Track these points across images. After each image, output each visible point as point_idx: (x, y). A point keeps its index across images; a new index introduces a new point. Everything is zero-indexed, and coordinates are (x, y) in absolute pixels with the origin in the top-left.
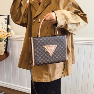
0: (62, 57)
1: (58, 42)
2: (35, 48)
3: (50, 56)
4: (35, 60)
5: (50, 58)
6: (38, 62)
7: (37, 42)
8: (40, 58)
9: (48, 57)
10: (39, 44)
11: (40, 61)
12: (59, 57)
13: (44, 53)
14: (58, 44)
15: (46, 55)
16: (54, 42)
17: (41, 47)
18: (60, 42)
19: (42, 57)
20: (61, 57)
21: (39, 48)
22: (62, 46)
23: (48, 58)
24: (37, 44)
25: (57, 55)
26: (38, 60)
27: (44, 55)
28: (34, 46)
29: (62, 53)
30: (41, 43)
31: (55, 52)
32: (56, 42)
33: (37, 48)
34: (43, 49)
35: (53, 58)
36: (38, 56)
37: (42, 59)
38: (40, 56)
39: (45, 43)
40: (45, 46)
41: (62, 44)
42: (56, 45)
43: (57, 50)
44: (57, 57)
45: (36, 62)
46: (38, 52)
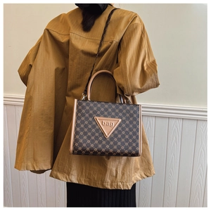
0: (130, 144)
1: (124, 114)
2: (78, 118)
3: (105, 138)
4: (76, 140)
5: (104, 142)
6: (81, 145)
7: (84, 107)
8: (85, 137)
9: (101, 138)
10: (87, 111)
11: (84, 145)
12: (123, 144)
13: (93, 130)
14: (124, 118)
15: (97, 134)
16: (117, 114)
17: (91, 119)
18: (128, 115)
19: (89, 138)
20: (127, 144)
21: (87, 119)
22: (131, 122)
23: (100, 142)
24: (84, 111)
25: (119, 140)
26: (81, 141)
27: (93, 134)
28: (77, 114)
29: (131, 137)
30: (91, 112)
31: (116, 132)
32: (120, 114)
33: (83, 118)
34: (94, 123)
35: (112, 143)
36: (81, 133)
37: (89, 141)
38: (85, 134)
39: (99, 112)
40: (98, 118)
41: (131, 119)
42: (120, 120)
43: (120, 129)
44: (119, 143)
45: (77, 144)
46: (82, 126)
